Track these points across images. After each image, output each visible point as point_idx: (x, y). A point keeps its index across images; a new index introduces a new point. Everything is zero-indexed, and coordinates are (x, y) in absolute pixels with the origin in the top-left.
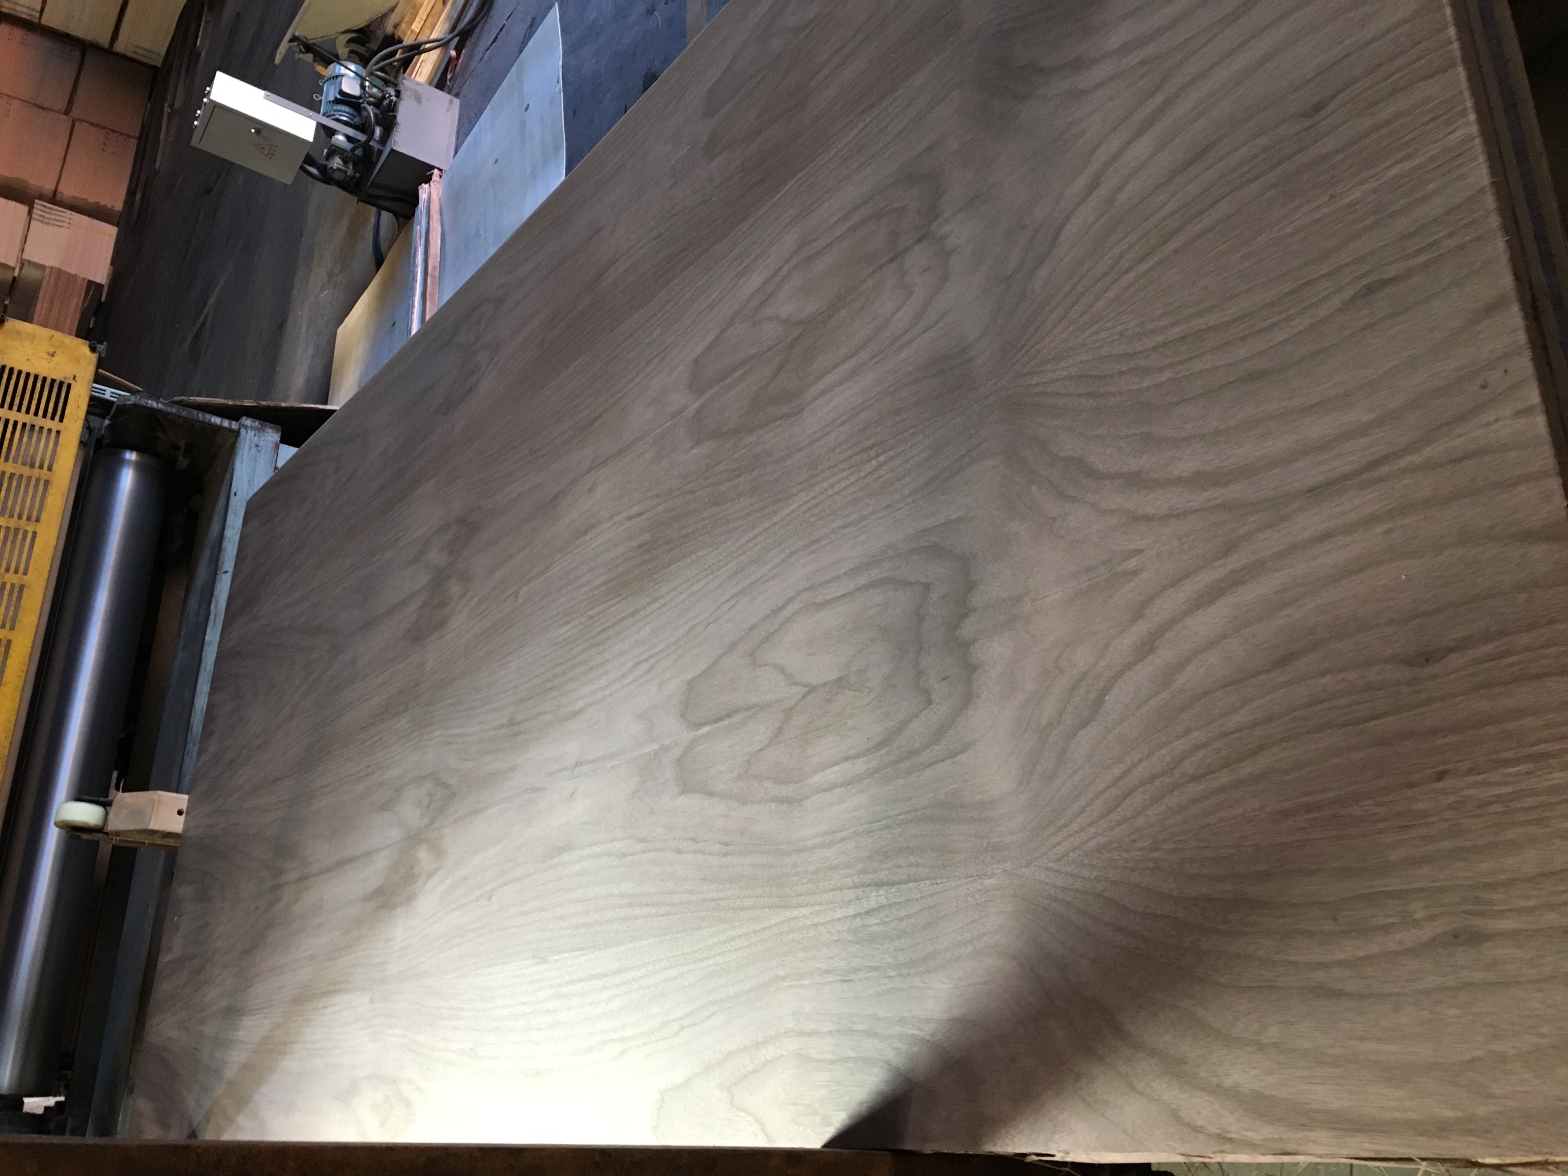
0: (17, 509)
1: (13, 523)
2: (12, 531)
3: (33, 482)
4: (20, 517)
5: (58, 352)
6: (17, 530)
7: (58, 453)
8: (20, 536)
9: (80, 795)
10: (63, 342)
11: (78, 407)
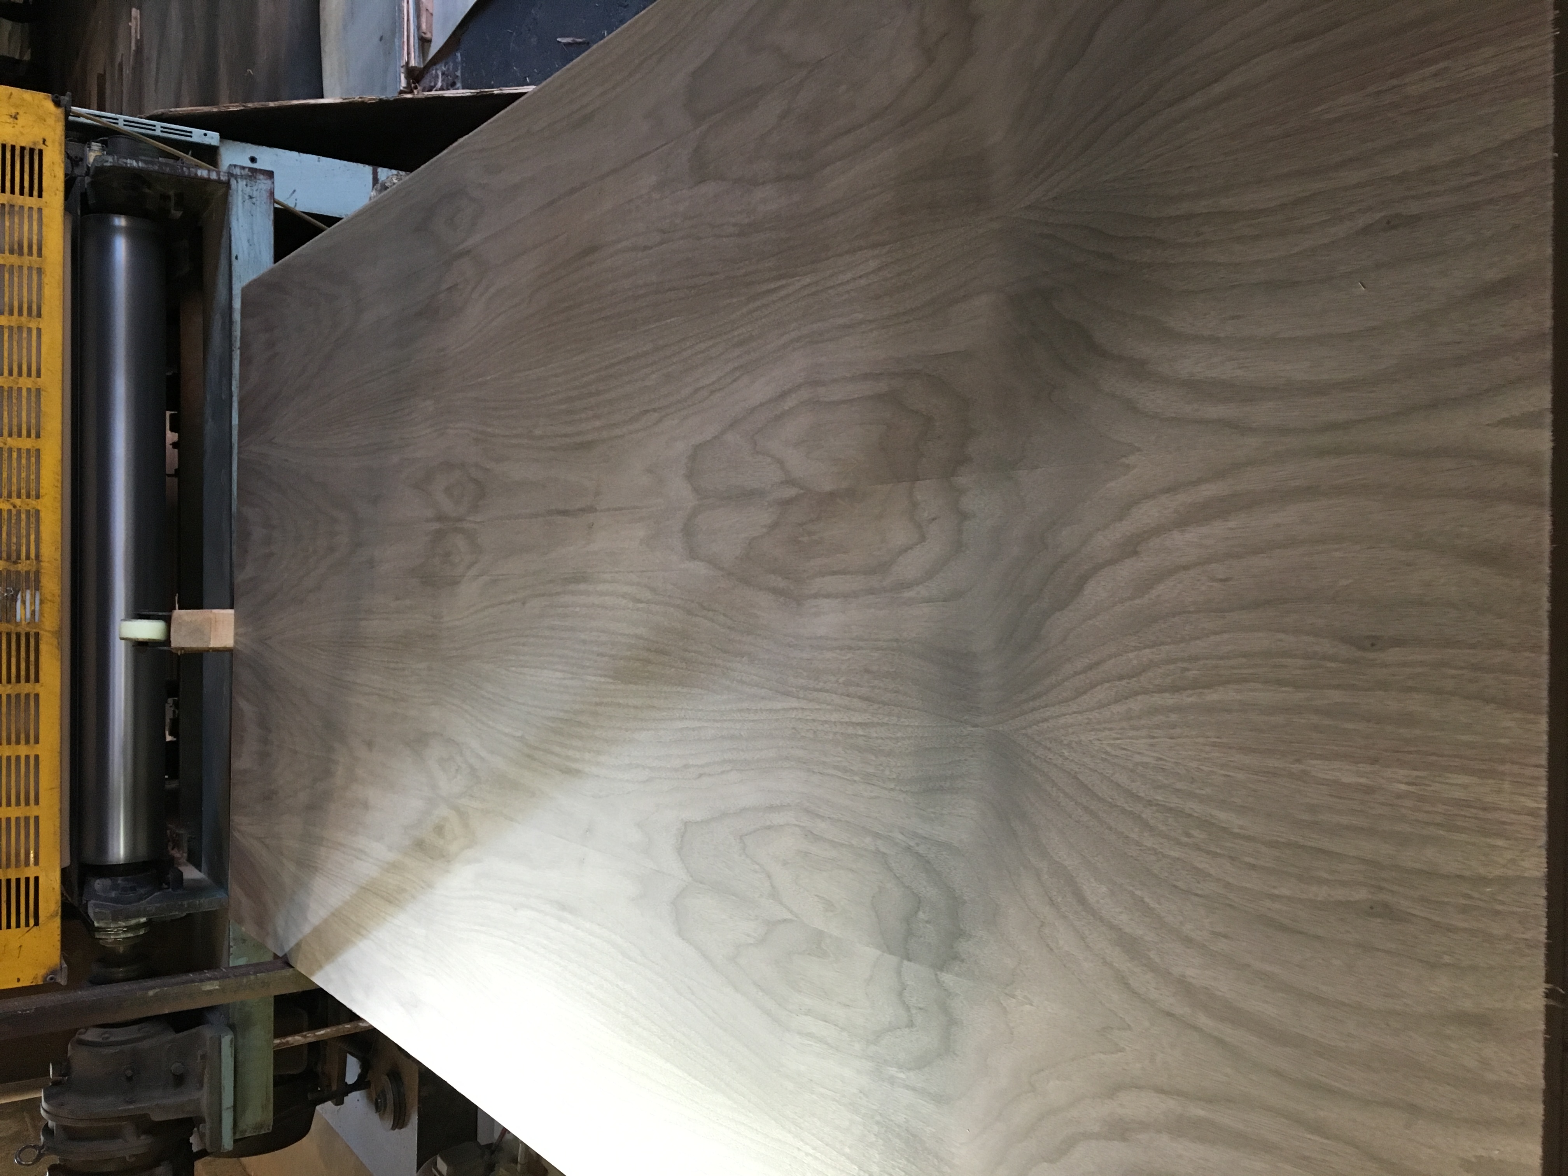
0: (16, 304)
1: (14, 321)
2: (15, 330)
3: (25, 271)
4: (20, 313)
5: (21, 113)
6: (20, 328)
7: (44, 234)
8: (25, 335)
9: (138, 613)
10: (23, 100)
11: (55, 177)
